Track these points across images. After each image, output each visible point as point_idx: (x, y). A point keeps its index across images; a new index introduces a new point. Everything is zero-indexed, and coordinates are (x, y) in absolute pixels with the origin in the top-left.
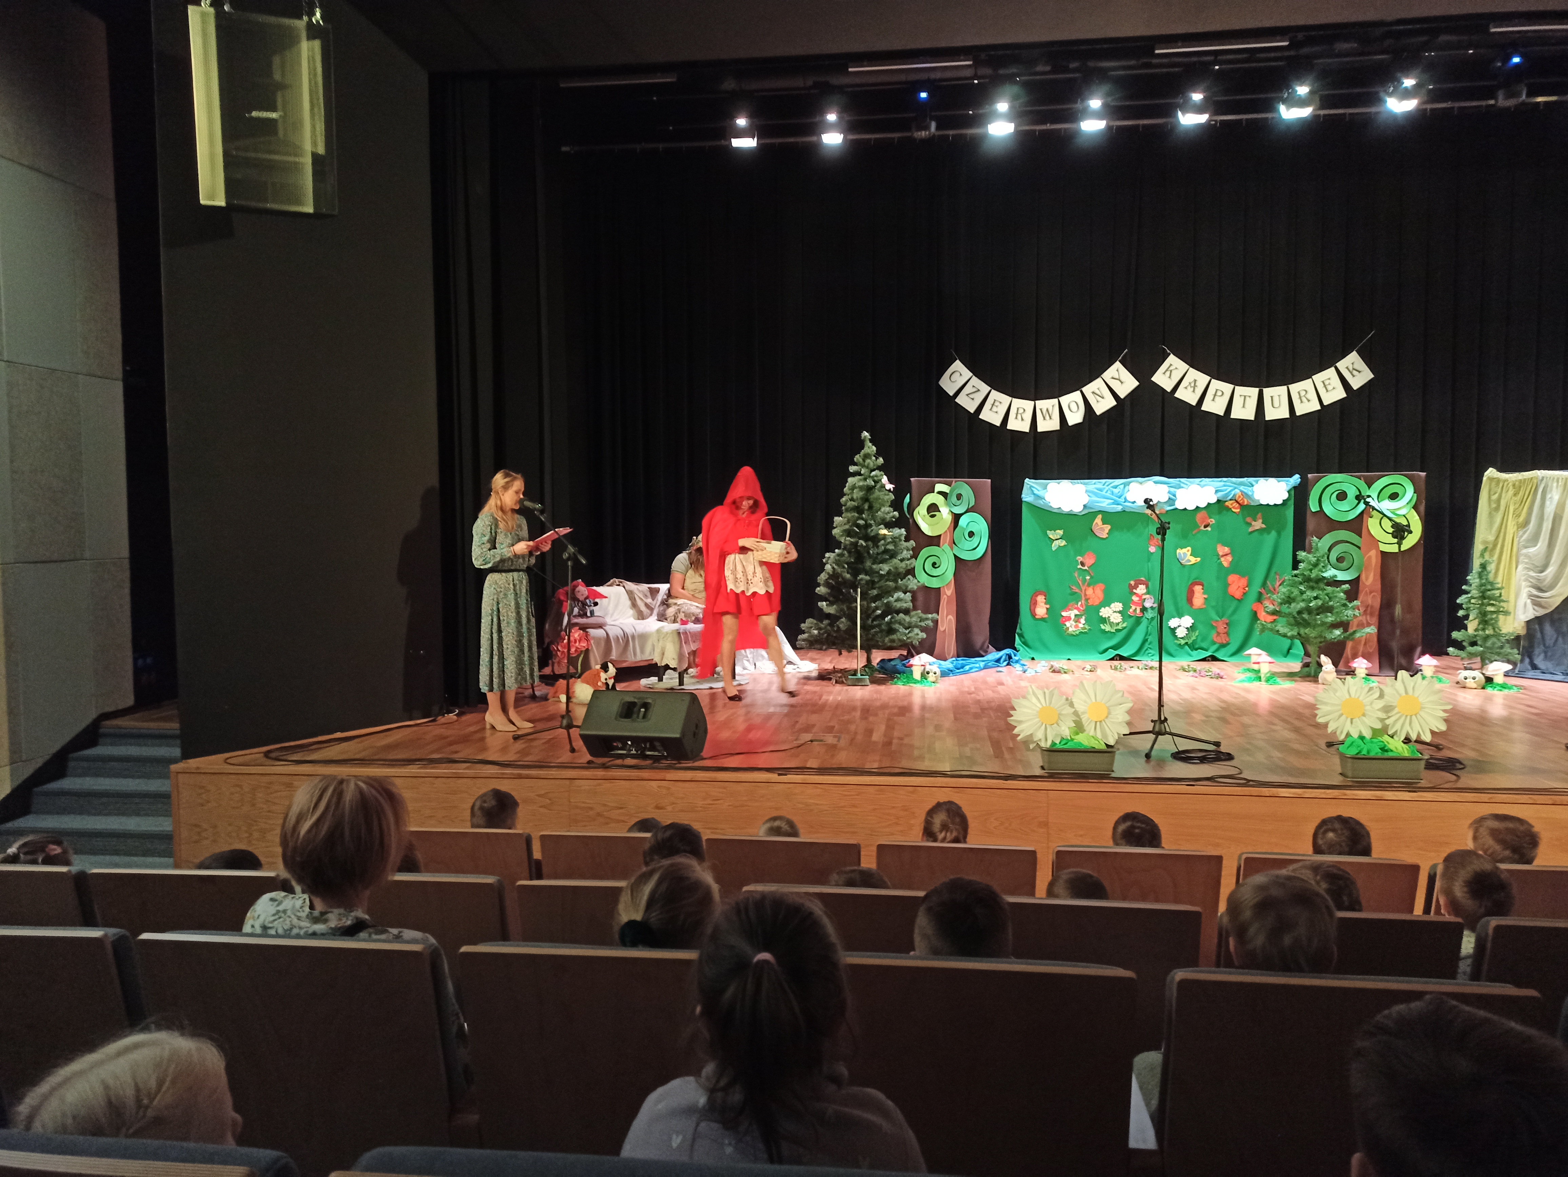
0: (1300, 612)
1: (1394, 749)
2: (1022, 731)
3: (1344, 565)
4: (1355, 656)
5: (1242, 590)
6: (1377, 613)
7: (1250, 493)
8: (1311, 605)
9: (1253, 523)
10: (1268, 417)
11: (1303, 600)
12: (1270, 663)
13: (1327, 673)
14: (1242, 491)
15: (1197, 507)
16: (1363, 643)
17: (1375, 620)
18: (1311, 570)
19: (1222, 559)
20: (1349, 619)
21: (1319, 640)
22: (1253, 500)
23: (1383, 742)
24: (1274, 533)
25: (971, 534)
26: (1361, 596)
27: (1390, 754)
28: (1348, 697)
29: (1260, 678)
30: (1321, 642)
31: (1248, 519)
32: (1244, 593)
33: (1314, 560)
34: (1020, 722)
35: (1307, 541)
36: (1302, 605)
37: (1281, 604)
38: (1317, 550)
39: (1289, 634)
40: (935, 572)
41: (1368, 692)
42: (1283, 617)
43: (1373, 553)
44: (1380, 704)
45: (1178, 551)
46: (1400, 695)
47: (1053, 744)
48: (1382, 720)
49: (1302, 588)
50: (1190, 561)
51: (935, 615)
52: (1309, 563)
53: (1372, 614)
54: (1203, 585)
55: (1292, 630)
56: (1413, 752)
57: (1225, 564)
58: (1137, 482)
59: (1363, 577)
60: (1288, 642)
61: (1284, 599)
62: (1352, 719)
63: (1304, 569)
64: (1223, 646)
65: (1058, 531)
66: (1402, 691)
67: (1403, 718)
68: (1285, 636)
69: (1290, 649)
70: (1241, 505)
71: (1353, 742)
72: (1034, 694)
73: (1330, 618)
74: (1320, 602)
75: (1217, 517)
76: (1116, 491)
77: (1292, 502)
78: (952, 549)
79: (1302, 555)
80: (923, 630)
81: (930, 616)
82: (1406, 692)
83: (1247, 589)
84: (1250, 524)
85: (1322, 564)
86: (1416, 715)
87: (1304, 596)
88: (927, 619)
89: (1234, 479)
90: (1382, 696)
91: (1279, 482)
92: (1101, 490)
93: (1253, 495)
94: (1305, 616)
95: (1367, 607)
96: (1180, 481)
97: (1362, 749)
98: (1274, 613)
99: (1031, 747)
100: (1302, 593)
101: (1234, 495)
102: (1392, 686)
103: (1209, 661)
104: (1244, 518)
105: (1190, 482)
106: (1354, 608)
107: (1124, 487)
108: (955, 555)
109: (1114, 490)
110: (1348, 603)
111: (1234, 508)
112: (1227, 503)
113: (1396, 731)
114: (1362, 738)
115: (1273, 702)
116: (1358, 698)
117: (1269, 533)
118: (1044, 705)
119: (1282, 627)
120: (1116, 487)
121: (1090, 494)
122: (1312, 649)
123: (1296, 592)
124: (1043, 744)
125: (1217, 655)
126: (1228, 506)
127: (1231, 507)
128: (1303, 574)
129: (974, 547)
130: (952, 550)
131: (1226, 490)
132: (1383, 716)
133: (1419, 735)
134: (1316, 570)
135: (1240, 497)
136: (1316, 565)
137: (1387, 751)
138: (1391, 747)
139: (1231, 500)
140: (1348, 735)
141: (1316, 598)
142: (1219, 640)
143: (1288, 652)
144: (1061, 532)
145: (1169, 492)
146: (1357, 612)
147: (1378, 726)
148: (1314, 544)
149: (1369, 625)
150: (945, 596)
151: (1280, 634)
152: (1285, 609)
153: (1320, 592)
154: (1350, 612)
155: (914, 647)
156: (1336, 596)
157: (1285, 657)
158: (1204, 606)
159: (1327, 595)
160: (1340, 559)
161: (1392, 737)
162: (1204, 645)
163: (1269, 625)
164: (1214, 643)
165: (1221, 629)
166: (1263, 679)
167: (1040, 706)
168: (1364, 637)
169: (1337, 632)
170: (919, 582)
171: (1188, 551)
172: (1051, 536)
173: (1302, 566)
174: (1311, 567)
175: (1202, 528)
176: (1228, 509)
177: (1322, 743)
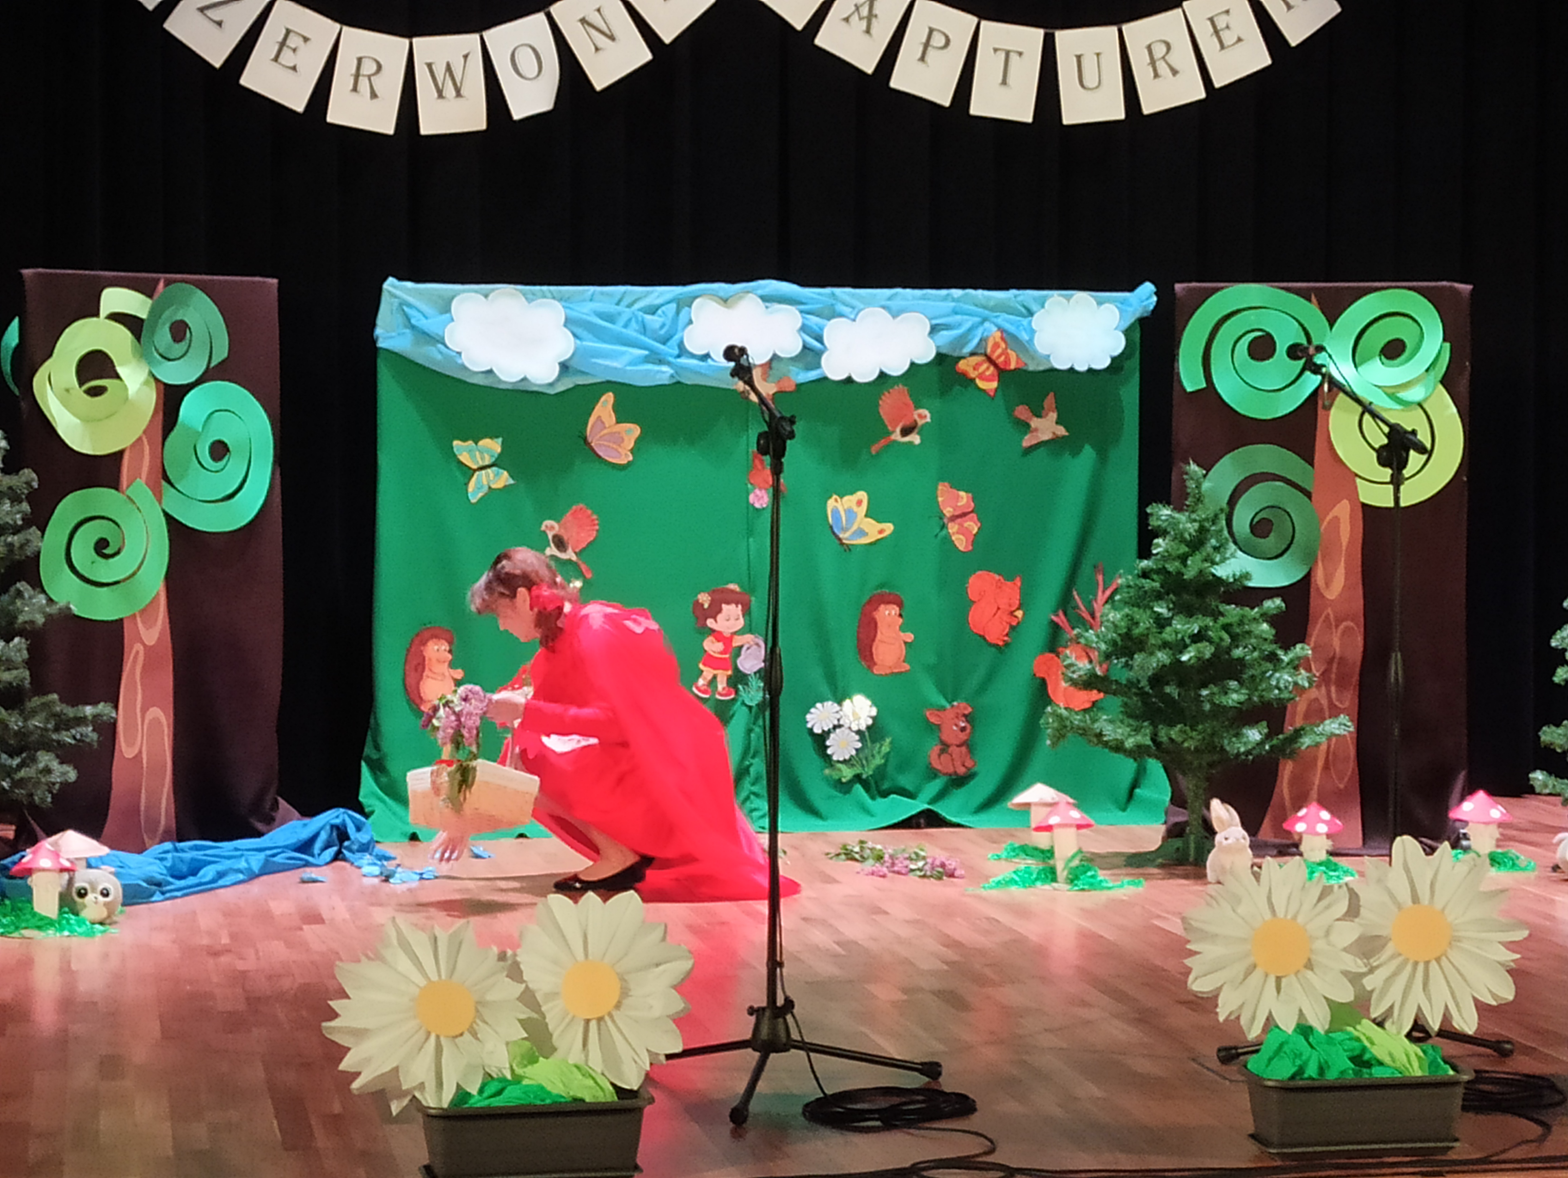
0: (1158, 679)
1: (1387, 1060)
2: (368, 1060)
3: (1271, 543)
4: (1300, 801)
5: (1006, 618)
6: (1355, 678)
7: (1024, 336)
8: (1184, 658)
9: (1035, 422)
10: (1069, 118)
11: (1165, 645)
12: (1079, 827)
13: (1228, 850)
14: (1002, 330)
15: (882, 375)
16: (1320, 763)
17: (1349, 699)
18: (1183, 559)
19: (952, 528)
20: (1286, 695)
21: (1207, 758)
22: (1033, 355)
23: (1358, 1039)
24: (1088, 453)
25: (220, 450)
26: (1316, 631)
27: (1378, 1073)
28: (1268, 916)
29: (1053, 871)
30: (1211, 765)
31: (1022, 412)
32: (1013, 628)
33: (1191, 528)
34: (360, 1034)
35: (1174, 477)
36: (1163, 657)
37: (1108, 656)
38: (1199, 500)
39: (1129, 743)
40: (105, 571)
41: (1320, 899)
42: (1115, 694)
43: (1343, 511)
44: (1349, 932)
45: (831, 503)
46: (1399, 907)
47: (462, 1095)
48: (1355, 979)
49: (1161, 609)
50: (862, 533)
51: (103, 708)
52: (1180, 538)
53: (1341, 684)
54: (900, 605)
55: (1137, 730)
56: (1433, 1064)
57: (961, 542)
58: (714, 296)
59: (1319, 577)
60: (1129, 766)
61: (1114, 643)
62: (1278, 980)
63: (1167, 557)
64: (959, 781)
65: (486, 442)
66: (1405, 896)
67: (1409, 968)
68: (1118, 747)
69: (1135, 784)
70: (1002, 373)
71: (1281, 1045)
72: (405, 945)
73: (1235, 696)
74: (1208, 650)
75: (937, 403)
76: (653, 321)
77: (1135, 363)
78: (159, 496)
79: (1162, 513)
80: (65, 754)
81: (89, 710)
82: (1415, 899)
83: (1019, 614)
84: (1025, 427)
85: (1213, 542)
86: (1438, 960)
87: (1168, 635)
88: (81, 721)
89: (981, 294)
90: (1353, 911)
91: (1100, 303)
92: (610, 318)
93: (1031, 340)
94: (1171, 690)
95: (1330, 661)
96: (833, 294)
97: (1306, 1063)
98: (1090, 682)
99: (395, 1108)
100: (1162, 623)
101: (983, 341)
102: (1379, 881)
103: (918, 827)
104: (1010, 411)
105: (860, 298)
106: (1295, 666)
107: (678, 312)
108: (169, 518)
109: (648, 317)
110: (1280, 653)
111: (981, 377)
112: (962, 365)
113: (1392, 1007)
114: (1305, 1030)
115: (1086, 938)
116: (1295, 918)
117: (1076, 452)
118: (434, 977)
119: (1111, 721)
120: (653, 310)
121: (579, 331)
122: (1188, 784)
123: (1145, 622)
124: (430, 1100)
125: (942, 810)
126: (964, 375)
127: (973, 374)
128: (1163, 571)
129: (230, 491)
130: (159, 499)
131: (959, 325)
132: (1356, 965)
133: (1447, 1018)
134: (1198, 557)
135: (996, 346)
136: (1196, 543)
137: (1368, 1064)
138: (1377, 1052)
139: (973, 354)
140: (1270, 1023)
141: (1197, 638)
142: (942, 764)
143: (1131, 795)
144: (493, 446)
145: (804, 329)
146: (1303, 678)
147: (1345, 995)
148: (1191, 485)
149: (1334, 712)
150: (139, 647)
151: (1106, 744)
152: (1119, 672)
153: (1209, 622)
154: (1286, 677)
155: (35, 809)
156: (1249, 633)
157: (1124, 810)
158: (907, 667)
159: (1226, 628)
160: (1260, 528)
161: (1380, 1024)
162: (906, 781)
163: (1077, 719)
164: (933, 774)
165: (953, 731)
166: (1062, 874)
167: (422, 982)
168: (1324, 747)
169: (1254, 735)
170: (50, 600)
171: (859, 503)
172: (464, 458)
173: (1160, 545)
174: (1184, 549)
175: (897, 436)
176: (967, 381)
177: (1209, 1052)
